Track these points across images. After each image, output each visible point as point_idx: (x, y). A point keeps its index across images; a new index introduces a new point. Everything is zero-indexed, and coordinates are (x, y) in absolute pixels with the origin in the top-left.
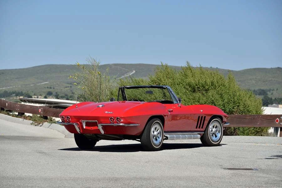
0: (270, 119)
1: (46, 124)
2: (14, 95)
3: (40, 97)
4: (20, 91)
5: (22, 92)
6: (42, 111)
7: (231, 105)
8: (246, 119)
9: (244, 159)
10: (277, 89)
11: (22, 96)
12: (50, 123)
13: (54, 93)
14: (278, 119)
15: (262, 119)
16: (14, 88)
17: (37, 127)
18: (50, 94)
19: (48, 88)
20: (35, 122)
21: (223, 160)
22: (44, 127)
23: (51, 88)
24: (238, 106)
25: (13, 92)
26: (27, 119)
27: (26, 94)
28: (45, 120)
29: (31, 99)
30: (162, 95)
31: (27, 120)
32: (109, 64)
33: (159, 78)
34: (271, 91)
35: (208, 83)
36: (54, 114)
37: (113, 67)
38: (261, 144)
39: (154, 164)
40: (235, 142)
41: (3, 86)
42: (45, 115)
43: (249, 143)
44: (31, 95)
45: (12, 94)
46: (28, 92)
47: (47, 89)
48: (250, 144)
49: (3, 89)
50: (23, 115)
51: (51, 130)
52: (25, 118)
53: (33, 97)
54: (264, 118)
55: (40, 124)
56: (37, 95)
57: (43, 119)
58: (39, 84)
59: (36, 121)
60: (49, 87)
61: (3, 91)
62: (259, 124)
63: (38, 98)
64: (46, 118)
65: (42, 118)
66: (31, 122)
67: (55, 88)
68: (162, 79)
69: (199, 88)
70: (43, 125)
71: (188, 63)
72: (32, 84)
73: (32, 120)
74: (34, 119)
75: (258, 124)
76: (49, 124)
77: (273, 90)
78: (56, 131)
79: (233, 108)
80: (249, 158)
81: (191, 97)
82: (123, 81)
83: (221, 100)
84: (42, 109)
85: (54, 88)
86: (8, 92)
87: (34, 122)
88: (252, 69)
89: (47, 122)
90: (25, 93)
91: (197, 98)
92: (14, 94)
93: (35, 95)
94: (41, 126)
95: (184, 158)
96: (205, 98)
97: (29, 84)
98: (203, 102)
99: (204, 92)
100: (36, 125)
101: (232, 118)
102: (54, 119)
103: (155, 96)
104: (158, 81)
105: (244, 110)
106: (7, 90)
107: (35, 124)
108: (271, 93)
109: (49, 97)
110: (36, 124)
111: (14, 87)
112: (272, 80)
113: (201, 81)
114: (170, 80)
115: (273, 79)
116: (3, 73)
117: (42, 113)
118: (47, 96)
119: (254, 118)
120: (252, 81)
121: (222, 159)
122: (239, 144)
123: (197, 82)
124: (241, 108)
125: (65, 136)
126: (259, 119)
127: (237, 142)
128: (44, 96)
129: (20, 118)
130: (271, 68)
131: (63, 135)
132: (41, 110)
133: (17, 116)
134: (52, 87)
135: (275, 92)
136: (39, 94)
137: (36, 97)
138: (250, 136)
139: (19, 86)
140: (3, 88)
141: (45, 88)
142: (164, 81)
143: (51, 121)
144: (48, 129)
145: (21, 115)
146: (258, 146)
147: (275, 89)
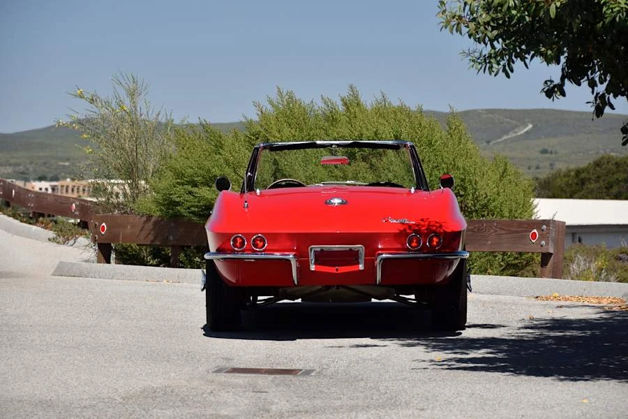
0: (517, 232)
1: (82, 240)
6: (78, 208)
14: (535, 231)
15: (498, 230)
22: (77, 248)
26: (46, 229)
32: (475, 111)
37: (485, 116)
42: (84, 220)
54: (502, 229)
55: (70, 240)
57: (80, 230)
59: (62, 231)
62: (491, 244)
66: (52, 234)
70: (75, 242)
75: (490, 242)
84: (79, 203)
87: (57, 236)
94: (72, 245)
100: (59, 243)
107: (58, 240)
110: (61, 239)
117: (77, 213)
119: (479, 230)
126: (492, 231)
132: (76, 205)
133: (30, 220)
138: (489, 274)
145: (37, 217)
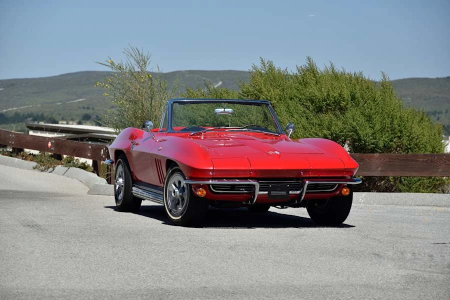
1: (60, 168)
2: (31, 119)
3: (71, 123)
4: (40, 114)
5: (42, 115)
6: (54, 145)
7: (387, 134)
8: (417, 161)
9: (420, 241)
10: (447, 112)
11: (41, 121)
12: (67, 167)
13: (94, 117)
15: (447, 162)
16: (30, 108)
17: (44, 173)
18: (86, 118)
19: (84, 108)
20: (41, 165)
21: (381, 242)
22: (56, 173)
23: (88, 108)
24: (399, 138)
25: (28, 115)
26: (27, 160)
27: (50, 119)
28: (58, 161)
29: (57, 125)
30: (261, 116)
31: (27, 162)
33: (257, 88)
34: (437, 115)
35: (345, 96)
36: (74, 152)
37: (187, 76)
38: (446, 208)
39: (246, 252)
40: (398, 205)
41: (13, 105)
42: (58, 153)
43: (423, 205)
44: (56, 119)
45: (26, 118)
46: (52, 114)
47: (82, 109)
48: (424, 208)
49: (13, 110)
50: (20, 152)
51: (68, 178)
52: (24, 158)
53: (60, 122)
54: (449, 161)
55: (49, 168)
56: (65, 120)
57: (56, 160)
58: (70, 102)
59: (43, 162)
60: (86, 106)
61: (13, 114)
62: (441, 171)
63: (67, 124)
64: (59, 158)
65: (53, 159)
66: (34, 164)
67: (95, 109)
68: (264, 89)
69: (328, 105)
70: (54, 169)
71: (309, 59)
72: (59, 102)
73: (36, 162)
74: (39, 159)
76: (65, 168)
77: (440, 113)
78: (77, 181)
79: (391, 141)
80: (430, 239)
81: (316, 121)
82: (192, 91)
83: (370, 127)
84: (54, 142)
85: (93, 109)
86: (21, 115)
87: (39, 165)
88: (407, 79)
89: (62, 164)
90: (47, 116)
91: (327, 123)
92: (30, 117)
93: (63, 119)
94: (51, 172)
95: (304, 237)
96: (340, 123)
97: (53, 103)
98: (337, 129)
99: (338, 113)
100: (42, 171)
101: (392, 159)
102: (77, 159)
103: (249, 119)
104: (256, 92)
105: (410, 145)
106: (19, 111)
107: (41, 168)
108: (437, 117)
109: (86, 123)
110: (43, 168)
111: (31, 106)
112: (438, 97)
113: (331, 93)
114: (278, 91)
115: (440, 96)
116: (13, 85)
117: (53, 149)
118: (83, 121)
119: (432, 161)
120: (406, 97)
121: (378, 240)
122: (406, 207)
123: (325, 94)
124: (405, 141)
125: (88, 189)
126: (442, 162)
127: (399, 204)
128: (78, 121)
129: (16, 157)
130: (438, 78)
131: (87, 188)
132: (51, 143)
133: (10, 154)
134: (91, 107)
135: (442, 116)
136: (70, 118)
137: (65, 122)
139: (39, 105)
140: (12, 107)
141: (80, 108)
142: (266, 93)
143: (69, 163)
144: (64, 176)
145: (17, 151)
146: (440, 212)
147: (444, 111)
